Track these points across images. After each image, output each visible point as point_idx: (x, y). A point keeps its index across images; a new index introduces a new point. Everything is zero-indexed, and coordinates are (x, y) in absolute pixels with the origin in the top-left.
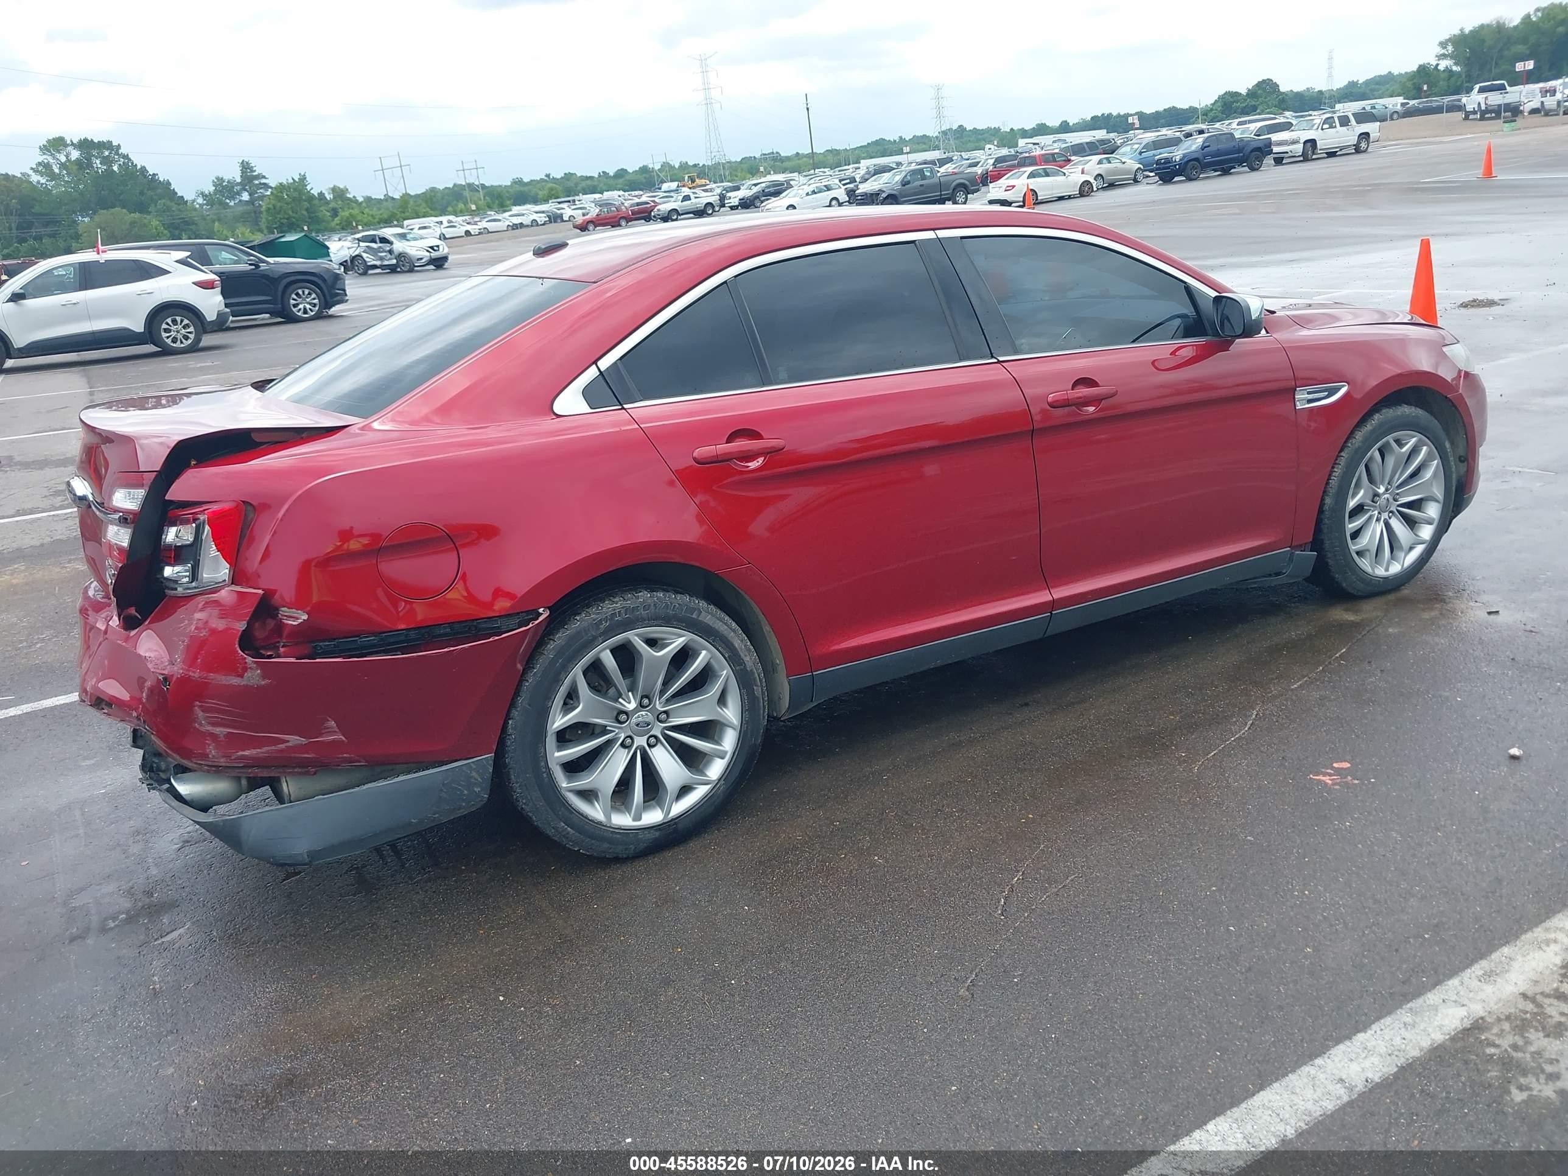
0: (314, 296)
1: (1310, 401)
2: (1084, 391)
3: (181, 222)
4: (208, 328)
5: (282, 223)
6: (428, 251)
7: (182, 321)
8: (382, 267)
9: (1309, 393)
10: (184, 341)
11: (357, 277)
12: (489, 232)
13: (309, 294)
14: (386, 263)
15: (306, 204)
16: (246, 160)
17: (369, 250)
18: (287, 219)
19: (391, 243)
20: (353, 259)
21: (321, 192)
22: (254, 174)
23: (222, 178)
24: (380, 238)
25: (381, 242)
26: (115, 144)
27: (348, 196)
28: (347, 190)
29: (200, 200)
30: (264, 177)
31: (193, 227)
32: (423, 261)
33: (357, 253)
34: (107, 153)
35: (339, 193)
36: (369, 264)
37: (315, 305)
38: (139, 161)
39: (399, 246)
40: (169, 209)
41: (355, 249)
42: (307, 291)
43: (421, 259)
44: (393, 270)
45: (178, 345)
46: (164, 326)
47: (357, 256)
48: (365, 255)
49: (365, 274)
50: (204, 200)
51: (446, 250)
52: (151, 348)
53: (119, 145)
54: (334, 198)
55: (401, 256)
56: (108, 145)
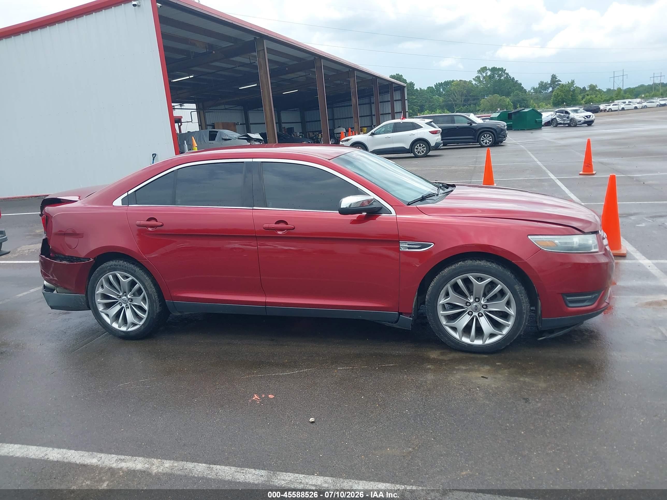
0: (491, 137)
1: (409, 248)
2: (281, 225)
3: (521, 100)
4: (431, 149)
5: (559, 101)
6: (584, 118)
7: (422, 145)
8: (564, 124)
9: (408, 244)
10: (422, 153)
11: (552, 127)
12: (612, 111)
13: (489, 136)
14: (566, 122)
15: (571, 93)
16: (555, 74)
17: (559, 116)
18: (562, 99)
19: (569, 114)
20: (553, 120)
21: (584, 87)
22: (556, 80)
23: (543, 82)
24: (565, 111)
25: (565, 113)
26: (504, 69)
27: (597, 88)
28: (597, 86)
29: (532, 91)
30: (560, 81)
31: (525, 102)
32: (581, 122)
33: (554, 117)
34: (500, 73)
35: (593, 88)
36: (558, 122)
37: (490, 141)
38: (512, 75)
39: (572, 115)
40: (518, 95)
41: (554, 115)
42: (488, 135)
43: (581, 121)
44: (569, 125)
45: (419, 154)
46: (416, 147)
47: (554, 118)
48: (557, 118)
49: (556, 126)
50: (534, 91)
51: (594, 117)
52: (412, 155)
53: (506, 69)
54: (590, 90)
55: (572, 120)
56: (501, 70)
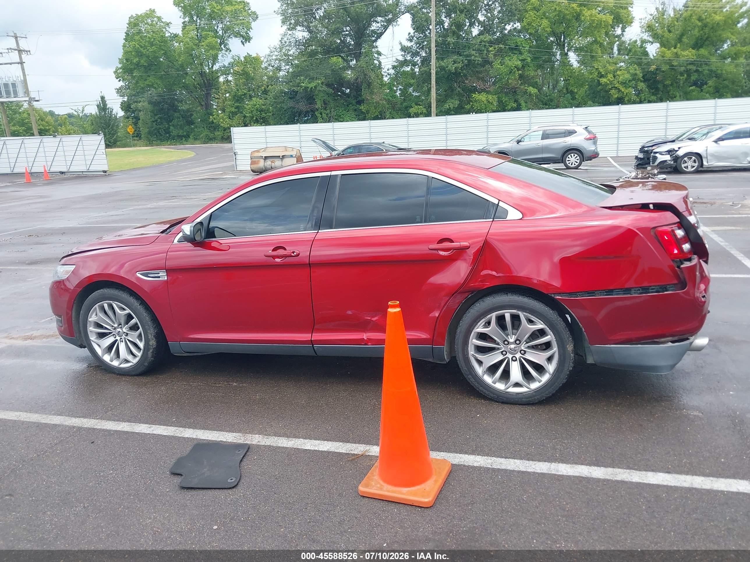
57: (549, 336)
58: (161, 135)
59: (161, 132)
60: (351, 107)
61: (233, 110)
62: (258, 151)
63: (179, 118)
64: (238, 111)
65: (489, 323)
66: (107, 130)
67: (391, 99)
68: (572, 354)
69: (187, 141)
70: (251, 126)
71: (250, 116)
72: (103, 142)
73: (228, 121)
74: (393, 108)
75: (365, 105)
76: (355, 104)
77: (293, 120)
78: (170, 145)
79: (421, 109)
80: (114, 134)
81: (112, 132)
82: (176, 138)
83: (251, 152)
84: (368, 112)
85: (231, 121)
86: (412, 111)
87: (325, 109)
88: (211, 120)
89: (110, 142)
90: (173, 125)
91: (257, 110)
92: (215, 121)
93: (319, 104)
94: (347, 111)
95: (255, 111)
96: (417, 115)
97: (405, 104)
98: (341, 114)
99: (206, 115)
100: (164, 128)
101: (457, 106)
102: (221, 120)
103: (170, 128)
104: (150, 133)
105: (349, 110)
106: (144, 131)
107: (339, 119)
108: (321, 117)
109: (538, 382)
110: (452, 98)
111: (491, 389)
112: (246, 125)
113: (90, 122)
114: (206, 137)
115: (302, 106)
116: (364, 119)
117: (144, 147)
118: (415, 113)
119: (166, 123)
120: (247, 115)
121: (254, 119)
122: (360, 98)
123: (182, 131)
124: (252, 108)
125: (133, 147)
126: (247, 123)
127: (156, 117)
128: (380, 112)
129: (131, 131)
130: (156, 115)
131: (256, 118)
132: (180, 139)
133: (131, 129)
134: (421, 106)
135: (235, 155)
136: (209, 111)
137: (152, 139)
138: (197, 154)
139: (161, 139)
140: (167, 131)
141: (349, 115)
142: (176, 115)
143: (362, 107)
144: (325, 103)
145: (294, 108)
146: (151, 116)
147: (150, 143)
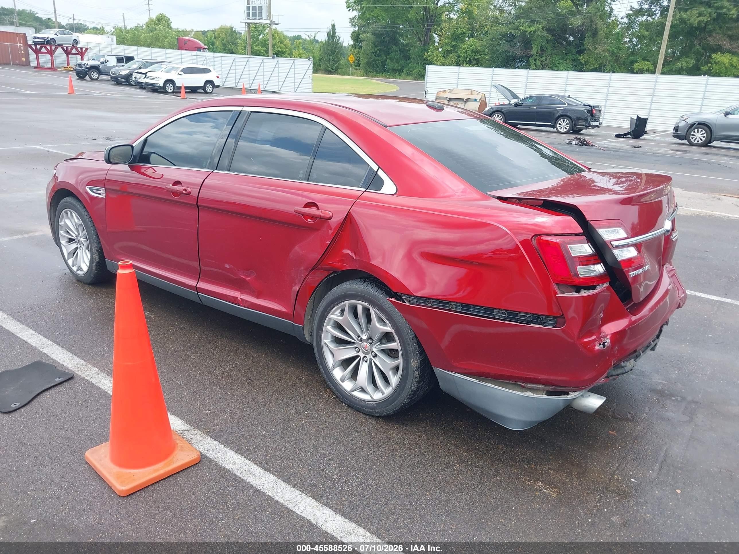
57: (395, 343)
58: (378, 67)
59: (378, 64)
60: (570, 57)
61: (449, 48)
62: (444, 92)
63: (397, 51)
64: (454, 50)
65: (343, 311)
66: (331, 57)
67: (615, 50)
68: (416, 372)
69: (400, 76)
70: (463, 66)
71: (464, 57)
72: (311, 67)
73: (441, 59)
74: (617, 60)
75: (585, 55)
76: (575, 53)
77: (506, 64)
78: (383, 77)
79: (648, 65)
80: (336, 62)
81: (336, 59)
82: (390, 71)
83: (438, 92)
84: (586, 63)
85: (444, 59)
86: (636, 66)
87: (541, 56)
88: (425, 57)
89: (332, 69)
90: (390, 58)
91: (472, 50)
92: (429, 58)
93: (534, 50)
94: (564, 60)
95: (470, 52)
96: (641, 71)
97: (632, 58)
98: (556, 63)
99: (422, 51)
100: (382, 61)
101: (691, 65)
102: (435, 58)
103: (386, 61)
104: (368, 64)
105: (567, 59)
106: (363, 61)
107: (553, 67)
108: (535, 64)
109: (381, 394)
110: (687, 57)
111: (338, 386)
112: (458, 65)
113: (319, 48)
114: (418, 73)
115: (518, 51)
116: (581, 70)
117: (360, 76)
118: (639, 69)
119: (384, 56)
120: (461, 55)
121: (468, 59)
122: (582, 48)
123: (397, 65)
124: (468, 48)
125: (351, 75)
126: (460, 63)
127: (376, 49)
128: (601, 64)
129: (352, 60)
130: (376, 46)
131: (470, 59)
132: (394, 73)
133: (352, 58)
134: (649, 62)
135: (425, 93)
136: (426, 47)
137: (369, 70)
138: (401, 89)
139: (377, 71)
140: (384, 64)
141: (565, 65)
142: (395, 48)
143: (582, 58)
144: (542, 50)
145: (509, 52)
146: (372, 47)
147: (366, 74)
